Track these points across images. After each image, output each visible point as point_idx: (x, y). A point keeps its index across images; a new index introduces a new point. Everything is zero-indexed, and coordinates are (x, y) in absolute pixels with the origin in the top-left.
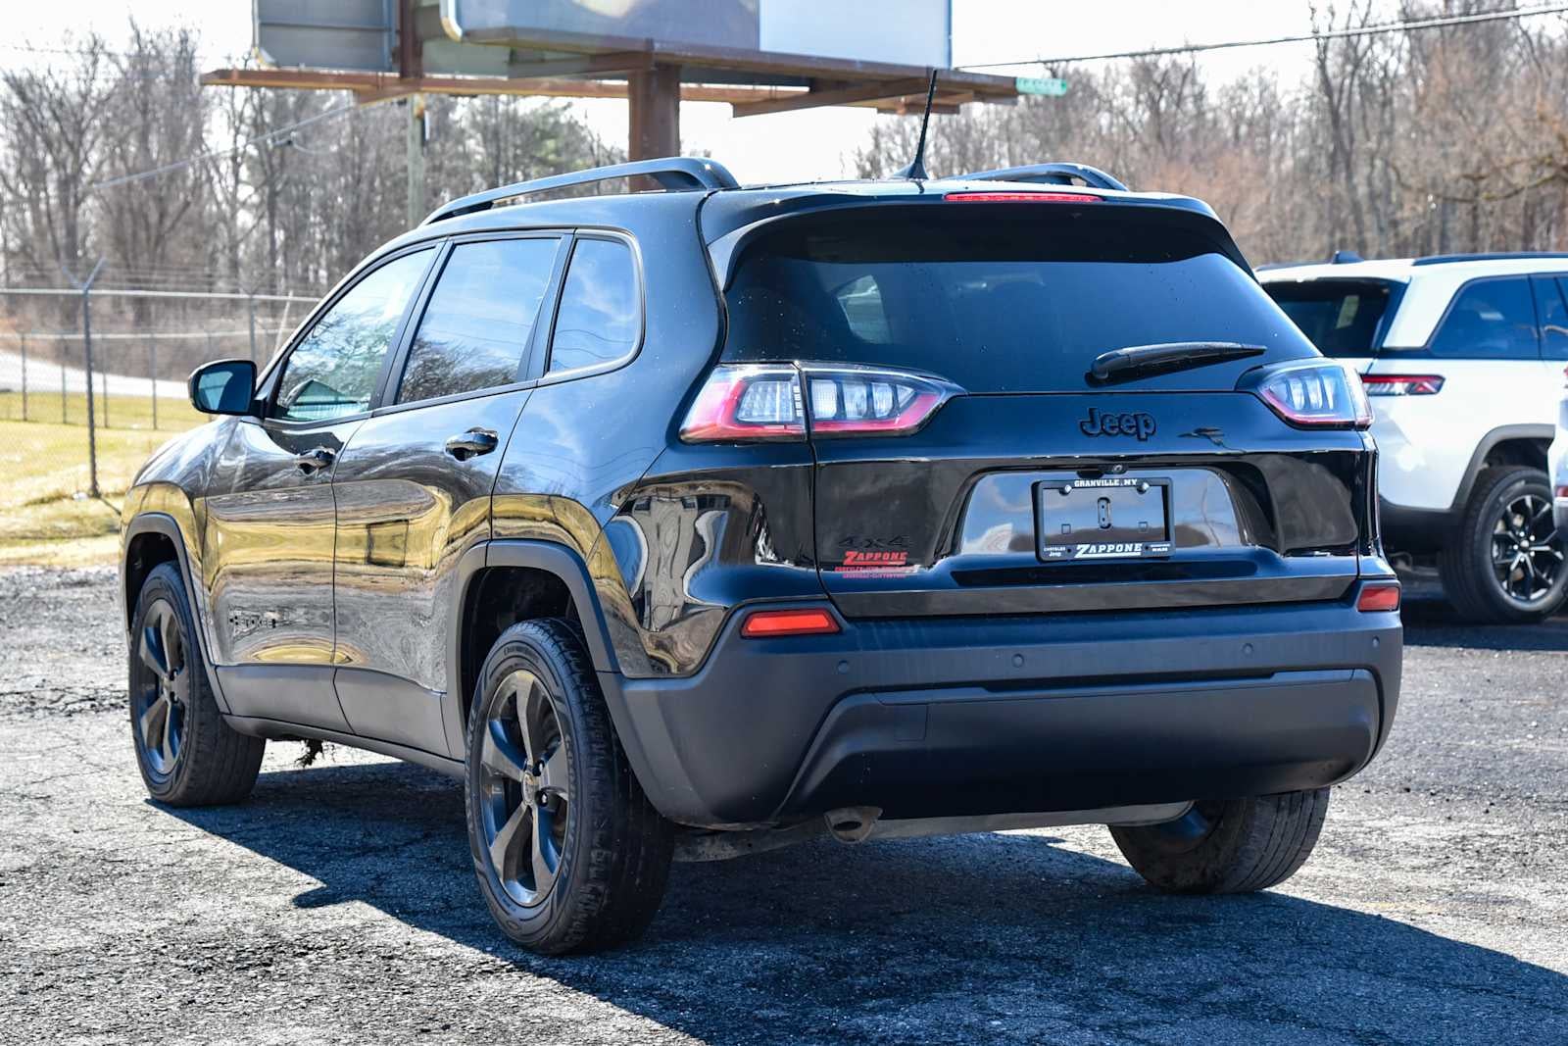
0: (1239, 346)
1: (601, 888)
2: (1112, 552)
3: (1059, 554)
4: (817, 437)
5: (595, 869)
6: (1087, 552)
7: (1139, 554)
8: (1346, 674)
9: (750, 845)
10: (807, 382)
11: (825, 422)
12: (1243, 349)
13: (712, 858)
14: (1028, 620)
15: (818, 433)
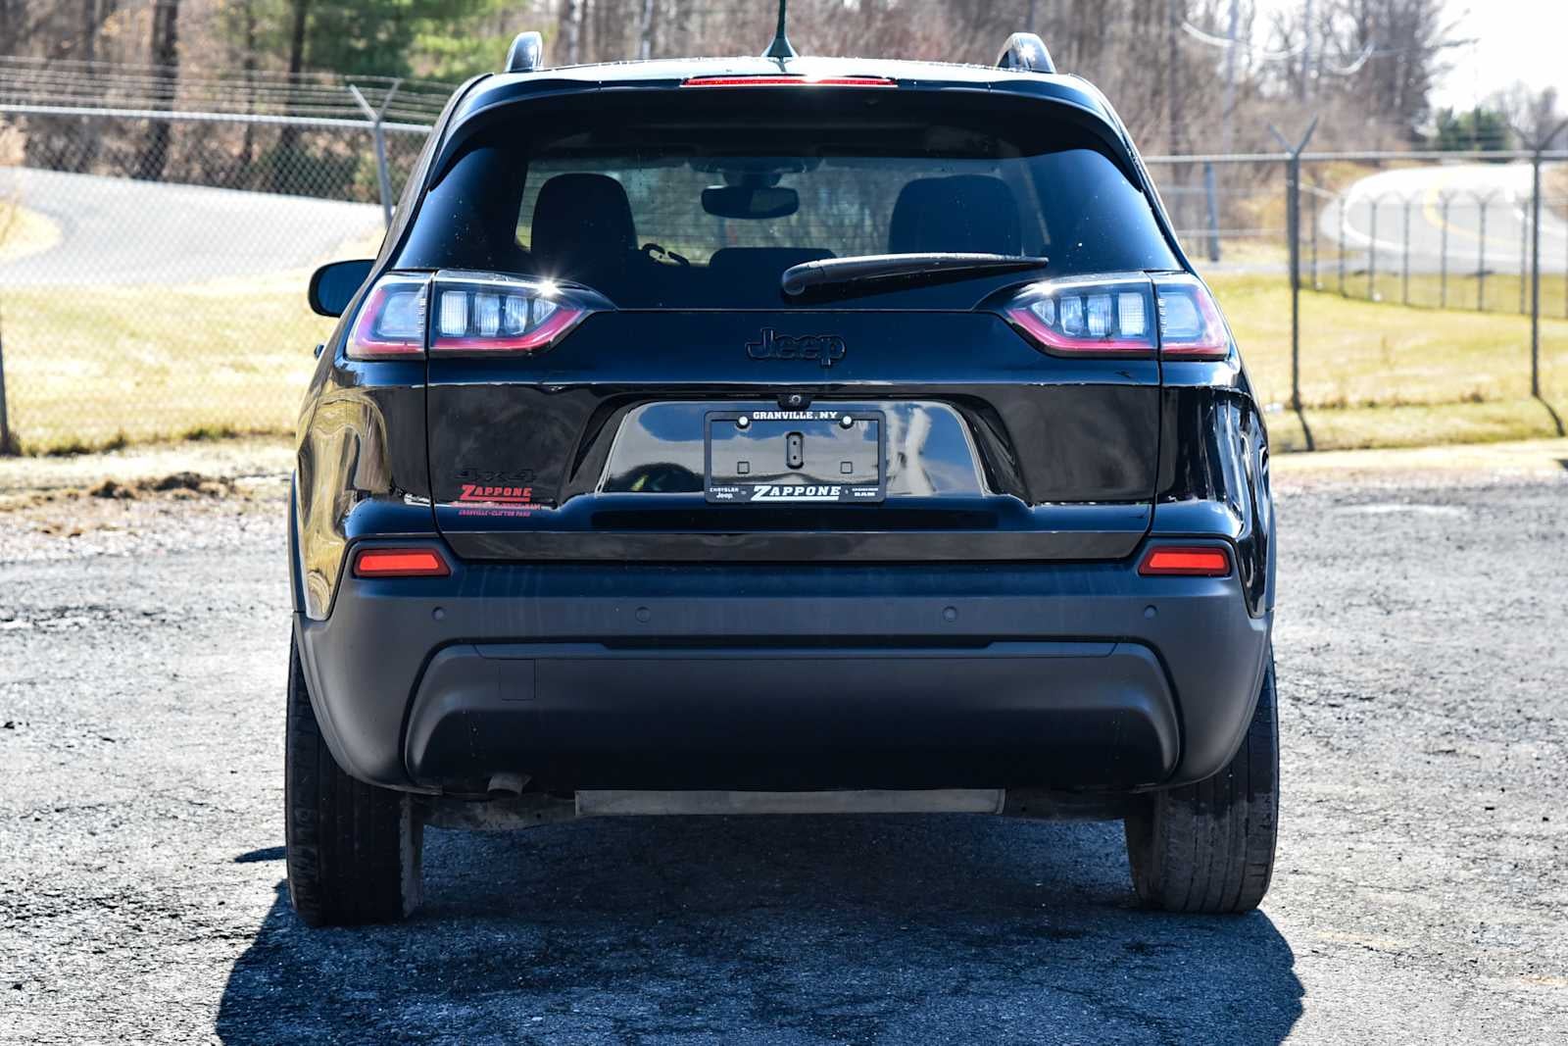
0: (1000, 257)
1: (313, 850)
2: (800, 495)
3: (730, 496)
4: (435, 356)
5: (302, 829)
6: (767, 494)
7: (836, 498)
8: (1104, 649)
9: (539, 816)
10: (435, 294)
11: (451, 339)
12: (1006, 262)
13: (495, 828)
14: (674, 569)
15: (436, 352)
